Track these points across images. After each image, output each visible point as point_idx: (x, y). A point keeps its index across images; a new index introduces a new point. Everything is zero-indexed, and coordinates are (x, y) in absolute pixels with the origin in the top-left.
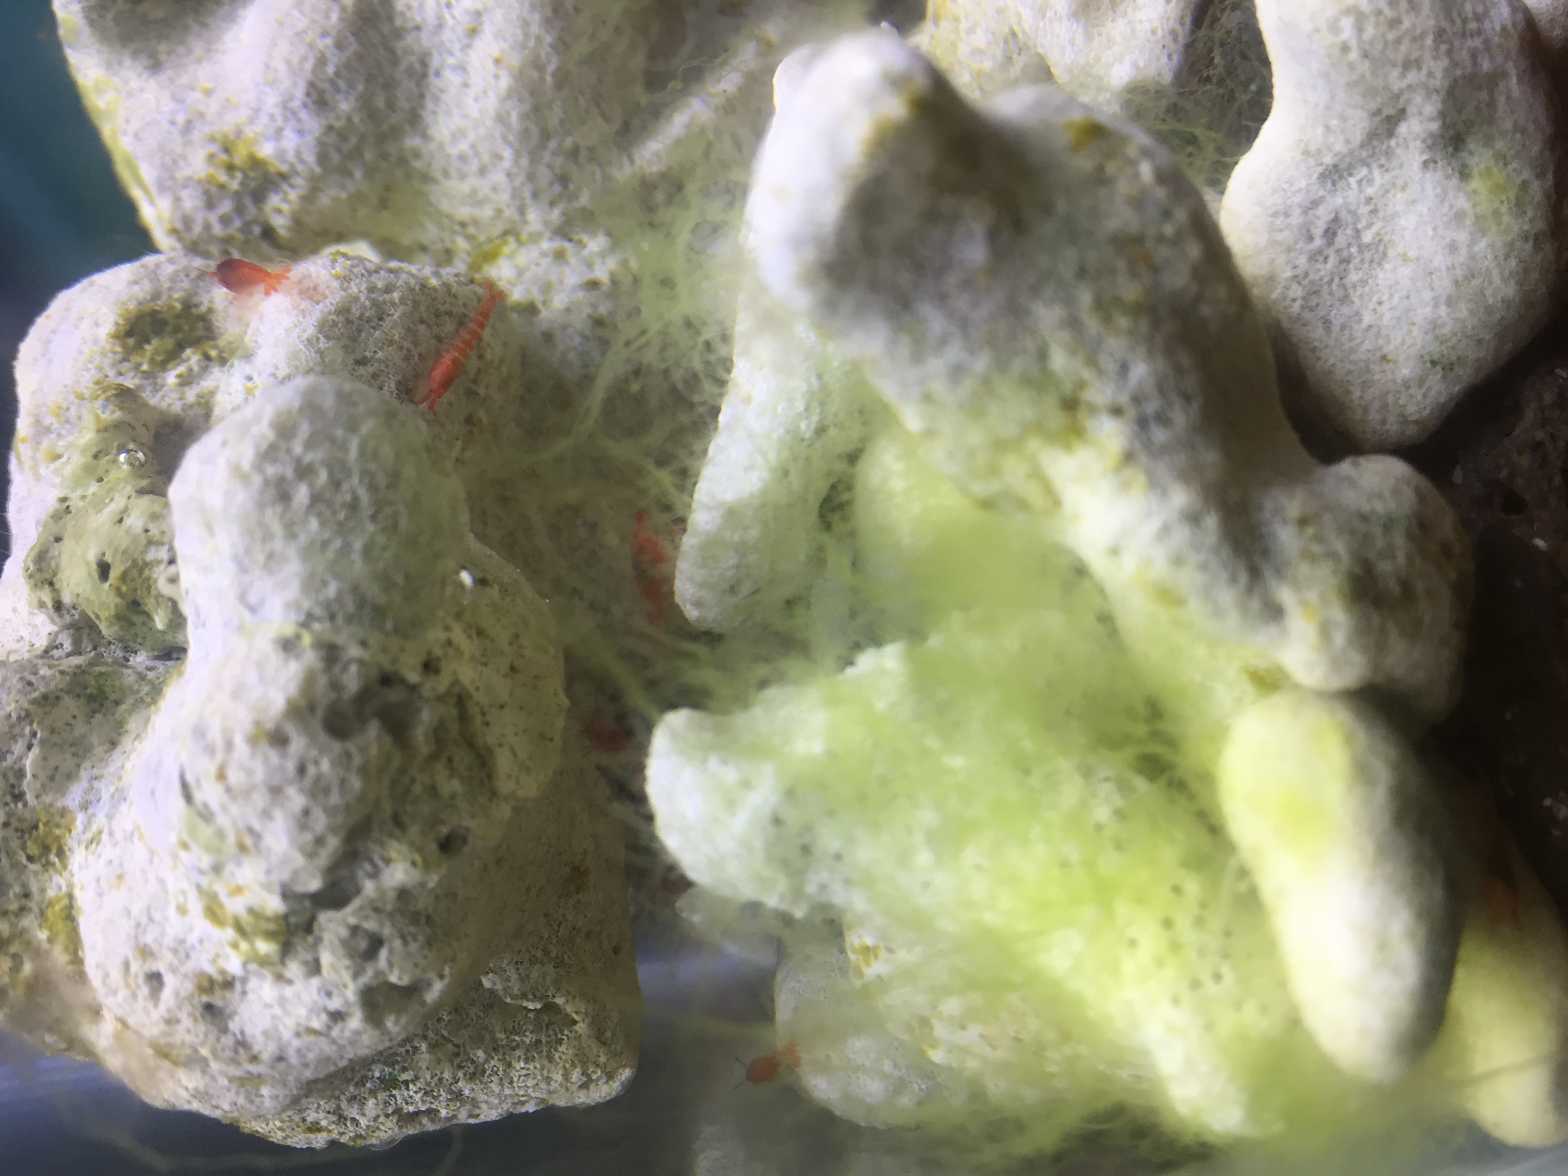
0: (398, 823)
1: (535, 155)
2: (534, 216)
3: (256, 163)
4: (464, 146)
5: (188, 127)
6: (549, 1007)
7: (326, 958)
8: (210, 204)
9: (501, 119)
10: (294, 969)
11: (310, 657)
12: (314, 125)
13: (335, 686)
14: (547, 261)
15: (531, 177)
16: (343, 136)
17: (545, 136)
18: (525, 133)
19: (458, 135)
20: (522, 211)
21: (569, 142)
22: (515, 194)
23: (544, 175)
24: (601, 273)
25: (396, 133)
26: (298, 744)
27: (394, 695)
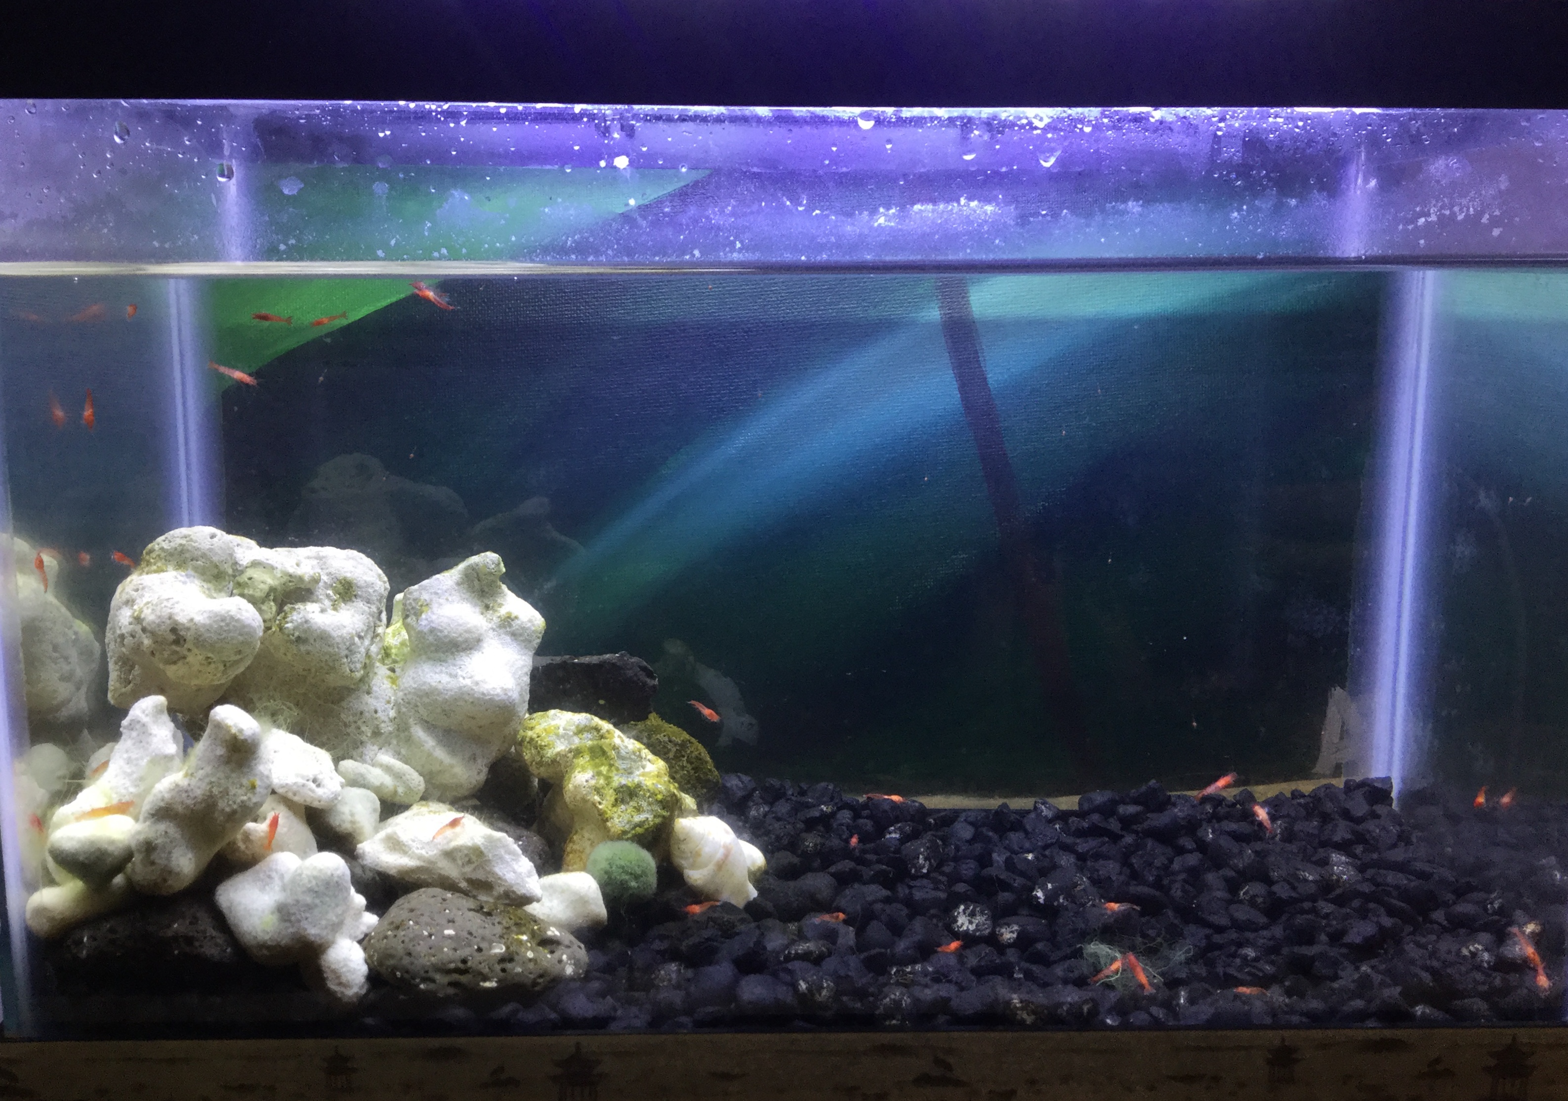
0: (155, 642)
1: (415, 694)
2: (401, 694)
3: (422, 613)
4: (420, 673)
5: (436, 593)
6: (130, 682)
7: (132, 626)
8: (414, 600)
9: (425, 683)
10: (131, 620)
11: (188, 625)
12: (426, 630)
13: (181, 630)
14: (388, 698)
15: (410, 693)
16: (424, 638)
17: (421, 697)
18: (420, 690)
19: (423, 671)
20: (402, 690)
21: (419, 704)
22: (406, 688)
23: (410, 697)
24: (380, 714)
25: (426, 653)
26: (168, 622)
27: (182, 642)
